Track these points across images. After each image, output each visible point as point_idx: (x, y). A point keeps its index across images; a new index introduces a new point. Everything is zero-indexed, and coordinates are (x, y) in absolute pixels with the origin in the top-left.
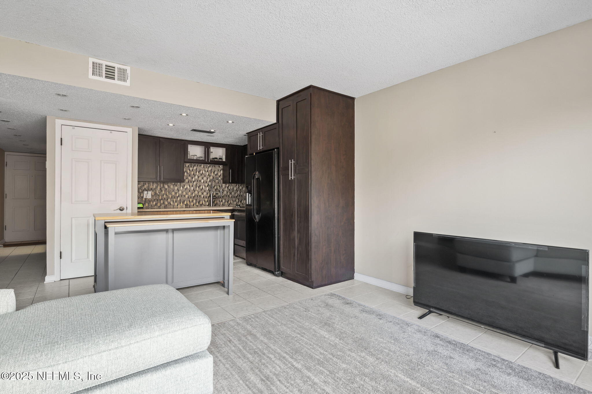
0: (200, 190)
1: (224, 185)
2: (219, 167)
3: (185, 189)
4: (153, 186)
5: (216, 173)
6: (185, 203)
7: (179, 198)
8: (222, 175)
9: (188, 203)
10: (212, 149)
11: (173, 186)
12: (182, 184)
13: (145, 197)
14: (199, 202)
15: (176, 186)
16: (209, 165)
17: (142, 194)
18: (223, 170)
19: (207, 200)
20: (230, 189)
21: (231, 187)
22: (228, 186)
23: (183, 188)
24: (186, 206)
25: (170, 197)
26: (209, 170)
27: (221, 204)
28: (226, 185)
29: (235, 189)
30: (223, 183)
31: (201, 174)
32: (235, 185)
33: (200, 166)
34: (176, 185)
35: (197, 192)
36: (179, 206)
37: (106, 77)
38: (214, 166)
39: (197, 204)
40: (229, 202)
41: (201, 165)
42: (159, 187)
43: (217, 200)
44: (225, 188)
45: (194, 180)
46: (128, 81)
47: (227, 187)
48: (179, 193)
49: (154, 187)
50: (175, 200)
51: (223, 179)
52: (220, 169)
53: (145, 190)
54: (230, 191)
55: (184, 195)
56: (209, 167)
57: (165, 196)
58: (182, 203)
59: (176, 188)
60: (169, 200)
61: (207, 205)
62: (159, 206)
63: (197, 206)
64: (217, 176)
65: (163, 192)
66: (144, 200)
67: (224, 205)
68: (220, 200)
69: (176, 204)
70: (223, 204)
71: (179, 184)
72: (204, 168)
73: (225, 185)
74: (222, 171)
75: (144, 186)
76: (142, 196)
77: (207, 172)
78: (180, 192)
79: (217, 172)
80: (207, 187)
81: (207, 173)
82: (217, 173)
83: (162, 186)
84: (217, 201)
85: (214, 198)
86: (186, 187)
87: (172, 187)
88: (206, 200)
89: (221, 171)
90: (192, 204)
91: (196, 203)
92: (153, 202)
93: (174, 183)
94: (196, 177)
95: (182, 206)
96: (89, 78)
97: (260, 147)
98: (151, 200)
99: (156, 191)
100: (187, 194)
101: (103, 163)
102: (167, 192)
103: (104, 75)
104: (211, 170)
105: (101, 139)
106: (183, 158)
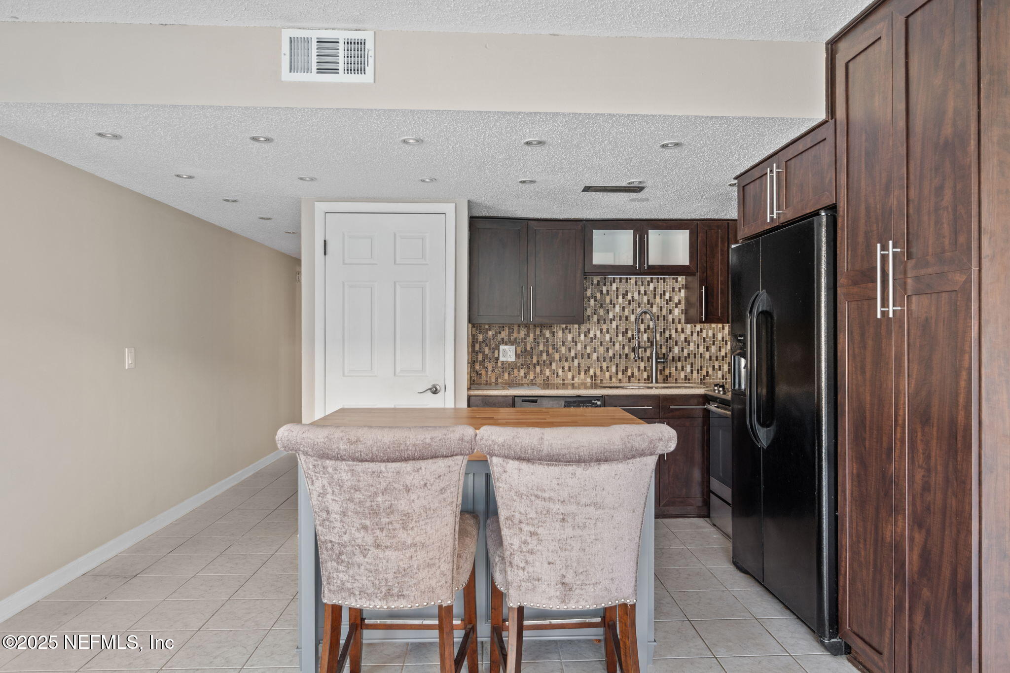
0: (626, 341)
1: (689, 326)
2: (677, 282)
3: (591, 338)
4: (519, 332)
5: (667, 297)
6: (592, 372)
7: (576, 361)
8: (683, 302)
9: (598, 373)
10: (654, 236)
11: (563, 332)
12: (584, 328)
13: (501, 359)
14: (624, 371)
15: (570, 332)
16: (648, 278)
17: (496, 352)
18: (686, 287)
19: (645, 367)
20: (704, 338)
21: (707, 332)
22: (701, 329)
23: (585, 336)
24: (592, 380)
25: (557, 358)
26: (649, 289)
27: (680, 376)
28: (695, 326)
29: (720, 336)
30: (688, 321)
31: (630, 301)
32: (720, 325)
33: (627, 282)
34: (570, 329)
35: (620, 345)
36: (576, 380)
37: (320, 71)
38: (661, 279)
39: (620, 376)
40: (704, 372)
41: (630, 279)
42: (532, 336)
43: (670, 367)
44: (692, 335)
45: (611, 316)
46: (370, 69)
47: (698, 332)
48: (576, 349)
49: (522, 335)
50: (566, 365)
51: (686, 312)
52: (677, 286)
53: (503, 342)
54: (704, 341)
55: (589, 354)
56: (648, 281)
57: (544, 357)
58: (582, 373)
59: (570, 337)
60: (554, 366)
61: (645, 380)
62: (532, 380)
63: (620, 380)
64: (671, 305)
65: (541, 348)
66: (500, 364)
67: (689, 380)
68: (679, 365)
69: (570, 375)
70: (686, 376)
71: (576, 326)
72: (636, 284)
73: (691, 327)
74: (683, 291)
75: (500, 333)
76: (496, 356)
77: (645, 294)
78: (579, 347)
79: (670, 294)
80: (645, 332)
81: (645, 299)
82: (670, 297)
83: (538, 332)
84: (670, 370)
85: (659, 362)
86: (592, 335)
87: (560, 334)
88: (642, 365)
89: (680, 291)
90: (607, 375)
91: (617, 373)
92: (519, 371)
93: (564, 326)
94: (617, 309)
95: (582, 380)
96: (282, 80)
97: (773, 214)
98: (516, 365)
99: (525, 345)
100: (595, 352)
101: (398, 287)
102: (550, 348)
103: (314, 66)
104: (655, 291)
105: (395, 235)
106: (581, 265)
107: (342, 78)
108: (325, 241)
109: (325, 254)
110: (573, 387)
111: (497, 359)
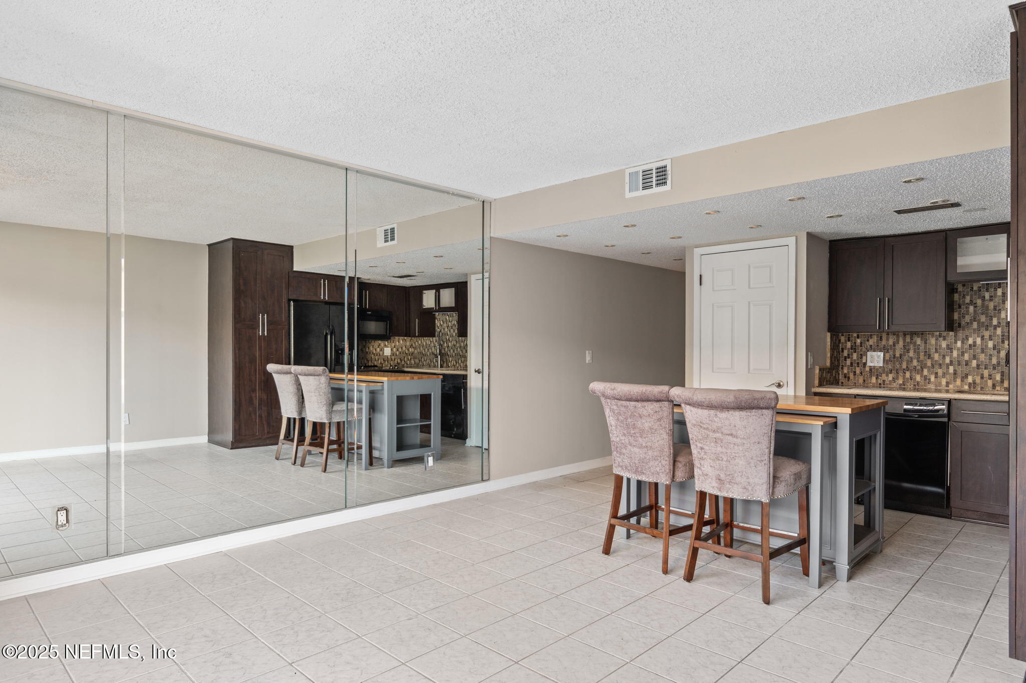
3: (970, 345)
4: (888, 340)
7: (951, 368)
9: (978, 381)
11: (937, 340)
12: (961, 334)
13: (869, 364)
15: (944, 339)
17: (864, 358)
23: (963, 343)
25: (929, 364)
34: (944, 337)
36: (951, 386)
42: (901, 343)
46: (669, 182)
48: (951, 356)
49: (891, 342)
50: (940, 371)
53: (872, 349)
57: (915, 363)
58: (959, 380)
59: (944, 344)
60: (925, 372)
62: (901, 384)
65: (911, 354)
66: (867, 369)
69: (944, 381)
71: (952, 333)
75: (868, 341)
76: (864, 361)
78: (955, 354)
83: (908, 340)
86: (970, 341)
92: (887, 375)
93: (937, 334)
95: (959, 385)
96: (626, 198)
98: (884, 370)
99: (894, 351)
100: (974, 359)
101: (751, 305)
102: (922, 354)
103: (641, 187)
105: (749, 266)
106: (943, 274)
107: (656, 190)
108: (701, 276)
109: (701, 284)
110: (947, 391)
111: (865, 364)
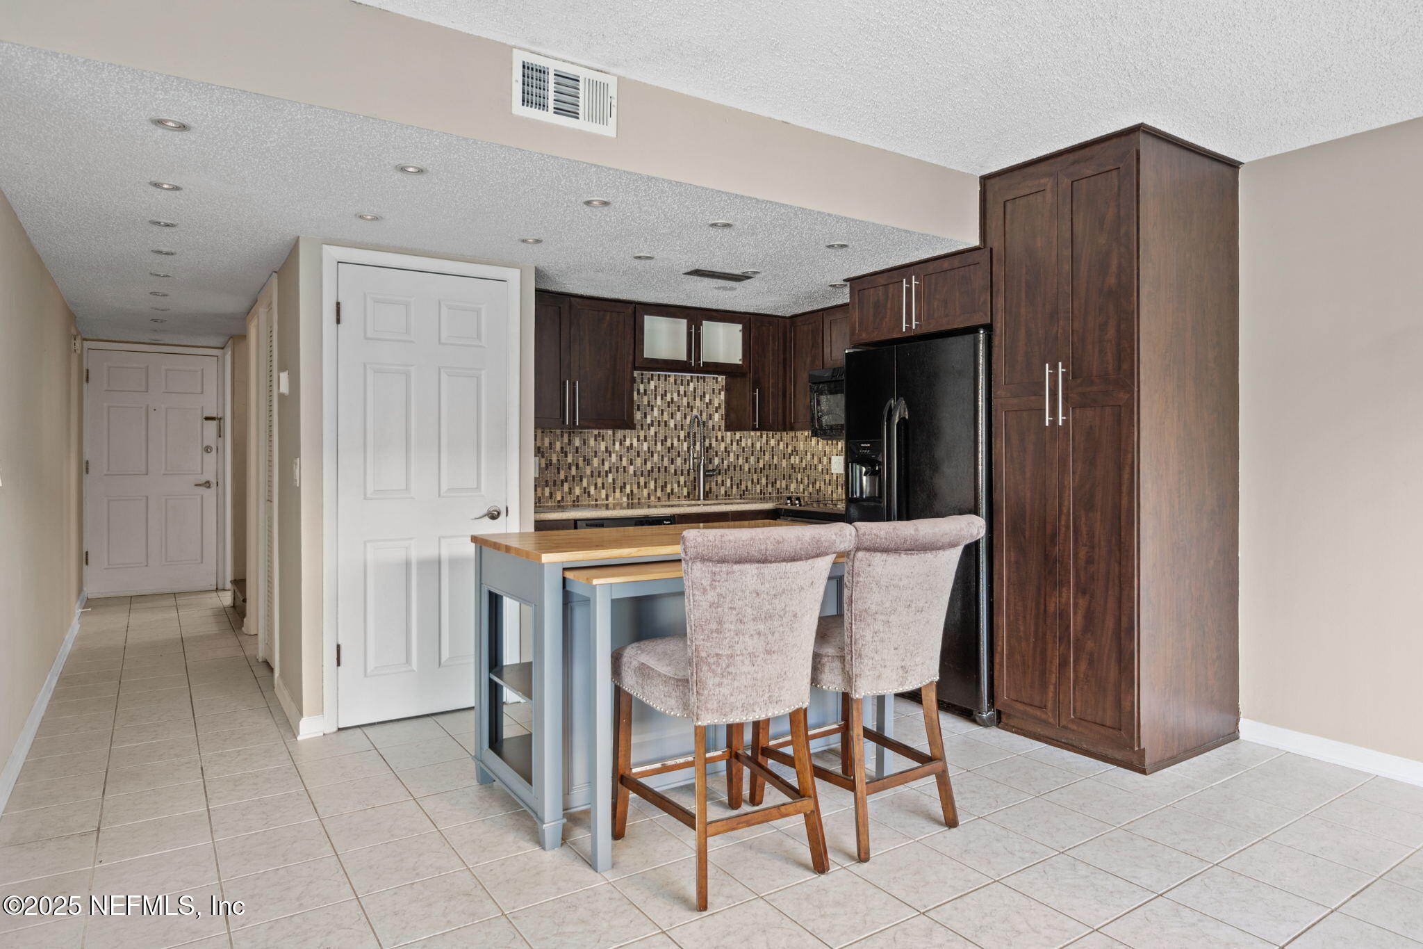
0: (665, 452)
1: (729, 434)
2: (717, 382)
3: (628, 448)
5: (707, 400)
6: (628, 489)
7: (610, 476)
8: (723, 406)
9: (635, 491)
10: (708, 328)
11: (596, 440)
12: (619, 434)
14: (663, 488)
15: (603, 440)
16: (688, 375)
18: (728, 389)
19: (685, 482)
20: (744, 447)
21: (747, 440)
22: (741, 437)
23: (621, 444)
24: (628, 499)
25: (588, 472)
26: (689, 389)
27: (720, 492)
28: (735, 434)
29: (758, 446)
30: (728, 428)
31: (669, 402)
32: (758, 433)
33: (666, 380)
34: (603, 436)
35: (658, 456)
36: (611, 499)
38: (701, 377)
39: (659, 493)
41: (669, 376)
42: (558, 444)
43: (710, 482)
44: (732, 444)
45: (649, 420)
47: (738, 440)
48: (610, 461)
49: (546, 443)
50: (599, 481)
51: (727, 417)
52: (717, 387)
54: (743, 452)
55: (624, 467)
56: (688, 380)
57: (574, 471)
58: (618, 491)
59: (603, 447)
60: (585, 483)
61: (685, 497)
62: (559, 502)
63: (659, 498)
64: (712, 409)
65: (570, 459)
67: (729, 496)
69: (603, 493)
70: (726, 492)
71: (610, 432)
72: (675, 384)
73: (731, 435)
74: (723, 393)
77: (685, 396)
78: (614, 458)
79: (710, 396)
80: (685, 441)
81: (685, 401)
82: (710, 400)
83: (566, 440)
84: (710, 485)
85: (707, 476)
86: (628, 443)
87: (592, 442)
88: (682, 480)
89: (720, 393)
90: (645, 492)
91: (656, 490)
92: (543, 490)
93: (596, 432)
94: (656, 412)
95: (618, 499)
98: (540, 482)
99: (550, 456)
100: (631, 464)
101: (444, 376)
102: (581, 459)
104: (695, 392)
105: (440, 303)
106: (629, 356)
108: (338, 304)
109: (338, 321)
110: (607, 507)
